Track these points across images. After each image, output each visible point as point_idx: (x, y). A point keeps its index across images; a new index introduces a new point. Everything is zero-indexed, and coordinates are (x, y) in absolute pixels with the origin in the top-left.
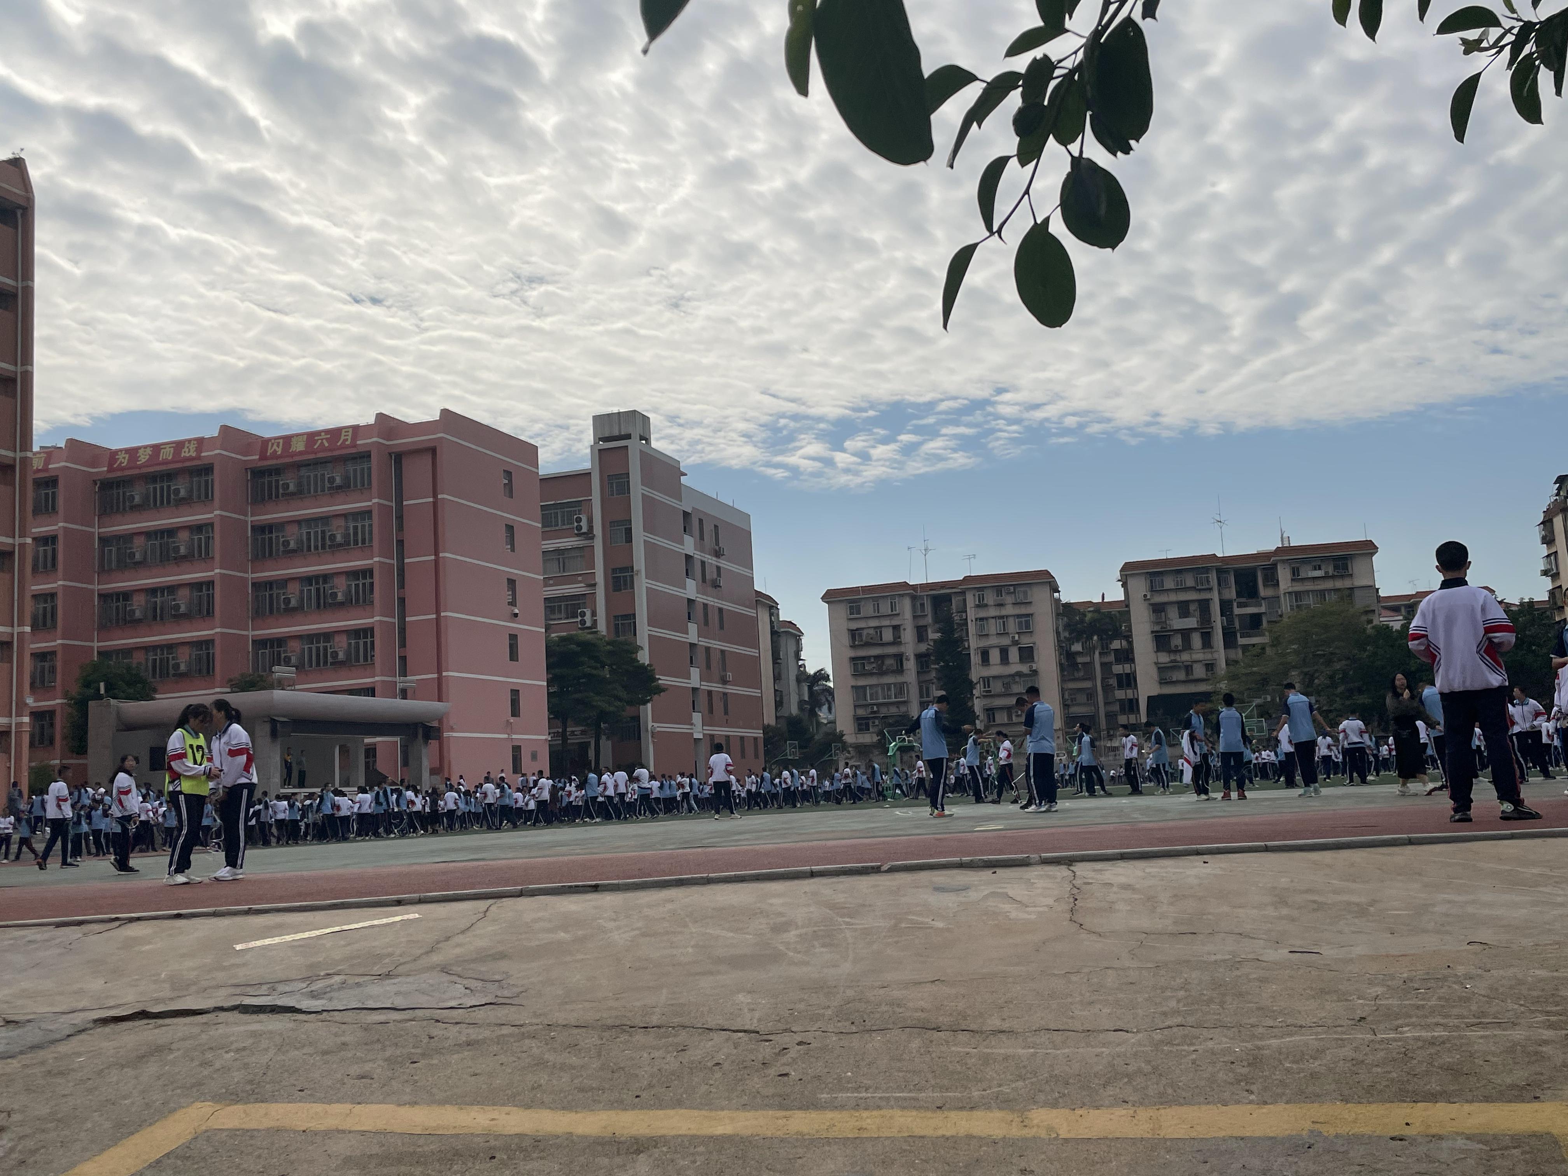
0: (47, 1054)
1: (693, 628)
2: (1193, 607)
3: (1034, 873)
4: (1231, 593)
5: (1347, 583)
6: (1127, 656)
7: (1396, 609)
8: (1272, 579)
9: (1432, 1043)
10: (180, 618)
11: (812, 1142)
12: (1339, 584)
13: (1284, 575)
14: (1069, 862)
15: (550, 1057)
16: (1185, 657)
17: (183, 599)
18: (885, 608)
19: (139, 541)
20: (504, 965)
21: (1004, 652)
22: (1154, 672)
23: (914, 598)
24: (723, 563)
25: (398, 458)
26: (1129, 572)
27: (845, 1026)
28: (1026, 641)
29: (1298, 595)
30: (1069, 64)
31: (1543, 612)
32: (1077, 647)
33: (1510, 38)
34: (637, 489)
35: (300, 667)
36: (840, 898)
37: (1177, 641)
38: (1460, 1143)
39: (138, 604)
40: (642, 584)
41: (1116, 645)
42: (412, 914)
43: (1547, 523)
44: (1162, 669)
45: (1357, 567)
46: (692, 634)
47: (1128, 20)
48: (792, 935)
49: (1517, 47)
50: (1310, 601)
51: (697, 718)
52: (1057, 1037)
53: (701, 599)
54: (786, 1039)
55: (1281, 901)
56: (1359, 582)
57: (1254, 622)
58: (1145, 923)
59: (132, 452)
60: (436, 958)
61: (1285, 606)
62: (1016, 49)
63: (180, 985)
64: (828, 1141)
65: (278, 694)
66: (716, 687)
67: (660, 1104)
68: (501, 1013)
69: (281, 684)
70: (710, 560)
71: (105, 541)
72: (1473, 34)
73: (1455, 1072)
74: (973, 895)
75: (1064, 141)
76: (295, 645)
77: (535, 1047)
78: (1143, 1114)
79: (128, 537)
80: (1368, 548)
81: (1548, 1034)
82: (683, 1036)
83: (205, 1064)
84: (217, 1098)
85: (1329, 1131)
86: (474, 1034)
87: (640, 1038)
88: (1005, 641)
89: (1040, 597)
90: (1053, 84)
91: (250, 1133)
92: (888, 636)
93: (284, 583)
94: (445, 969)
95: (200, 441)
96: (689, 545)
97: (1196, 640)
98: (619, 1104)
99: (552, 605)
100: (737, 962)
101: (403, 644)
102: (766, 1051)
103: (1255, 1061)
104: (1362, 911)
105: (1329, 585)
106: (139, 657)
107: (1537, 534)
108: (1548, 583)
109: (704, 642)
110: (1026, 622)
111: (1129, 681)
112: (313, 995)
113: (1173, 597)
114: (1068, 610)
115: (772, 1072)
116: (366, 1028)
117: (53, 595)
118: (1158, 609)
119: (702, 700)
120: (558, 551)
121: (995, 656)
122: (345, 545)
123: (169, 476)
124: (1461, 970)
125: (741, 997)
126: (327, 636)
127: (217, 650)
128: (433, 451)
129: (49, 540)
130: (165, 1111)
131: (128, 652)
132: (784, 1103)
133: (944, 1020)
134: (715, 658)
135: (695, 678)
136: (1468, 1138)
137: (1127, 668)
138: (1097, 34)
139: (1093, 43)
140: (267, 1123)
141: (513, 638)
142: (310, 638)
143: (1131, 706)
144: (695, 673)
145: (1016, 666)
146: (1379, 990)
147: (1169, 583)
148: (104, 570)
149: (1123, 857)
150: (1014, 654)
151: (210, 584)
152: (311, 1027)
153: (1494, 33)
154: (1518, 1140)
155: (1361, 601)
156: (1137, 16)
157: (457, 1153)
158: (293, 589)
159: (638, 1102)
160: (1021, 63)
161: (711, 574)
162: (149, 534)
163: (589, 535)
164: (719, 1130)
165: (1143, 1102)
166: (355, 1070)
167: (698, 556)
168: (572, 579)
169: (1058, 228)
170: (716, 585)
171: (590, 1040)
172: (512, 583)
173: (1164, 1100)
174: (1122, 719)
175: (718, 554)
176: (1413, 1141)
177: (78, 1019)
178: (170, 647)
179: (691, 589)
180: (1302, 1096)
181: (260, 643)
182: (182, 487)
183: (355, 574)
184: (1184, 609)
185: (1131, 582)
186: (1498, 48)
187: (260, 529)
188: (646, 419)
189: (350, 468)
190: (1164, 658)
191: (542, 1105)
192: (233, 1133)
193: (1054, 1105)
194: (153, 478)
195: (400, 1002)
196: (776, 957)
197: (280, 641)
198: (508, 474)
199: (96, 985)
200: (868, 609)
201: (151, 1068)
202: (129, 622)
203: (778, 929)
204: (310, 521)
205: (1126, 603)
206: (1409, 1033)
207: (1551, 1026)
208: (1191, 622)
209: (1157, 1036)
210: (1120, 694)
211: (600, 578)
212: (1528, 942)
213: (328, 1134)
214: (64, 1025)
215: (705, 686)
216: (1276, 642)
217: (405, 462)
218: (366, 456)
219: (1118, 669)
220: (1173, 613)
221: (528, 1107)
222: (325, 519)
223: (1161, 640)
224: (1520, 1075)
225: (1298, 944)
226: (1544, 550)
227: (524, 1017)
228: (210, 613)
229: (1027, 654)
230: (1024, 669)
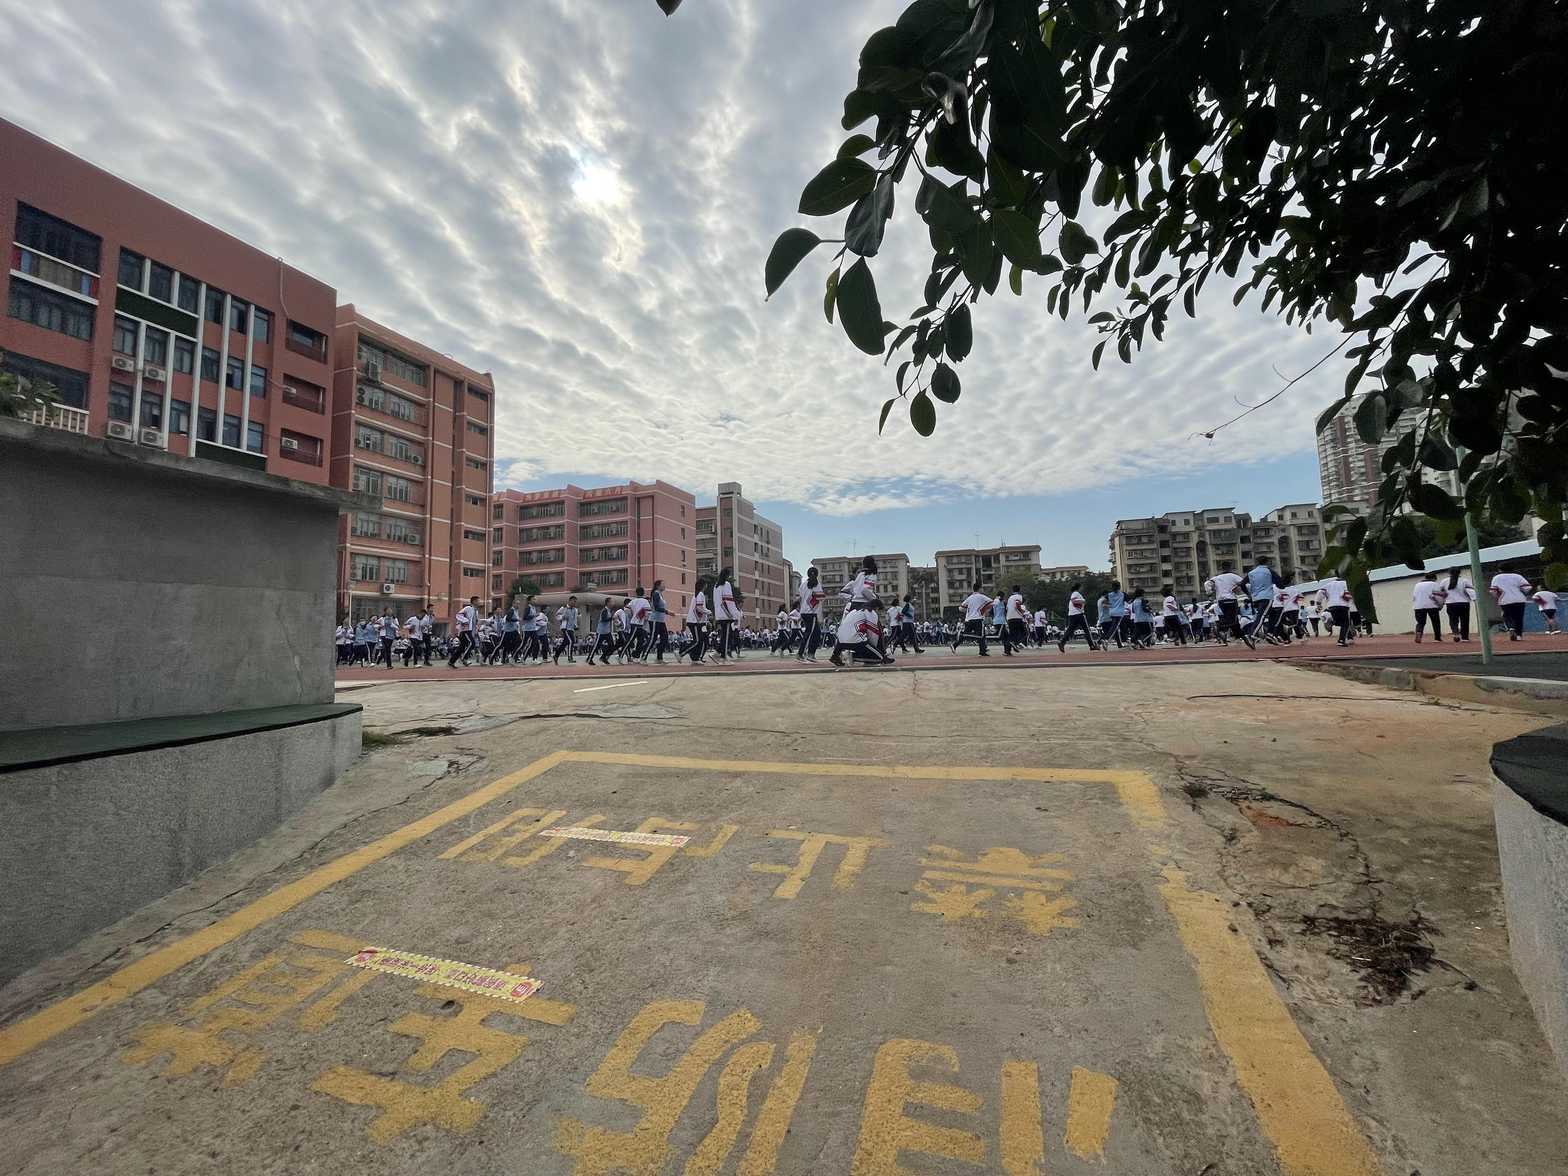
0: (502, 730)
1: (757, 573)
2: (964, 571)
3: (898, 674)
4: (981, 565)
5: (1028, 563)
6: (936, 590)
7: (1048, 574)
8: (997, 560)
9: (1062, 745)
10: (551, 562)
11: (806, 776)
12: (1025, 563)
13: (1002, 558)
14: (913, 670)
15: (702, 740)
16: (960, 591)
17: (552, 554)
18: (837, 568)
19: (535, 531)
20: (681, 703)
21: (886, 587)
22: (947, 597)
23: (849, 564)
24: (770, 546)
25: (638, 500)
26: (939, 555)
27: (821, 732)
28: (895, 583)
29: (1008, 567)
30: (938, 323)
31: (1108, 578)
32: (916, 586)
33: (1119, 326)
34: (736, 515)
35: (598, 584)
36: (819, 682)
37: (957, 584)
38: (1073, 785)
39: (534, 556)
40: (737, 554)
41: (932, 585)
42: (644, 681)
43: (1112, 540)
44: (950, 596)
45: (1033, 556)
46: (757, 576)
47: (964, 305)
48: (798, 696)
49: (1122, 329)
50: (1012, 570)
51: (758, 610)
52: (909, 739)
53: (761, 561)
54: (796, 736)
55: (1000, 688)
56: (1033, 562)
57: (989, 578)
58: (944, 695)
59: (533, 495)
60: (654, 699)
61: (1002, 571)
62: (915, 316)
63: (553, 705)
64: (814, 776)
65: (589, 594)
66: (766, 598)
67: (745, 759)
68: (680, 722)
69: (590, 591)
70: (765, 545)
71: (521, 530)
72: (1103, 324)
73: (1071, 757)
74: (873, 682)
75: (934, 356)
76: (596, 575)
77: (695, 735)
78: (943, 769)
79: (531, 529)
80: (1037, 548)
81: (1110, 743)
82: (754, 733)
83: (563, 736)
84: (568, 749)
85: (1019, 778)
86: (670, 728)
87: (737, 733)
88: (887, 582)
89: (901, 566)
90: (930, 331)
91: (582, 763)
92: (838, 579)
93: (592, 549)
94: (658, 703)
95: (560, 491)
96: (756, 539)
97: (965, 584)
98: (728, 758)
99: (699, 562)
100: (775, 705)
101: (639, 576)
102: (788, 740)
103: (989, 750)
104: (1034, 693)
105: (1021, 563)
106: (534, 578)
107: (1108, 544)
108: (1111, 565)
109: (761, 579)
110: (895, 575)
111: (936, 600)
112: (606, 711)
113: (956, 566)
114: (912, 571)
115: (791, 748)
116: (627, 725)
117: (501, 552)
118: (950, 571)
119: (760, 602)
120: (703, 540)
121: (882, 588)
122: (616, 535)
123: (547, 505)
124: (1074, 717)
125: (779, 719)
126: (609, 572)
127: (565, 576)
128: (653, 497)
129: (500, 530)
130: (548, 753)
131: (530, 575)
132: (795, 760)
133: (862, 731)
134: (766, 586)
135: (757, 594)
136: (1078, 783)
137: (936, 595)
138: (950, 309)
139: (948, 314)
140: (588, 760)
141: (683, 575)
142: (603, 572)
143: (937, 611)
144: (757, 591)
145: (890, 593)
146: (1040, 724)
147: (955, 560)
148: (521, 542)
149: (935, 669)
150: (890, 588)
151: (563, 549)
152: (604, 723)
153: (1112, 323)
154: (1096, 784)
155: (1033, 570)
156: (968, 303)
157: (664, 774)
158: (596, 552)
159: (736, 757)
160: (917, 322)
161: (765, 551)
162: (539, 528)
163: (715, 533)
164: (769, 770)
165: (943, 764)
166: (622, 741)
167: (760, 543)
168: (708, 552)
169: (930, 395)
170: (767, 556)
171: (717, 733)
172: (683, 552)
173: (950, 764)
174: (933, 616)
175: (768, 543)
176: (1053, 783)
177: (513, 716)
178: (547, 574)
179: (757, 557)
180: (1009, 765)
181: (582, 574)
182: (552, 509)
183: (620, 547)
184: (960, 571)
185: (940, 560)
186: (1114, 329)
187: (583, 527)
188: (740, 486)
189: (620, 503)
190: (951, 591)
191: (698, 757)
192: (576, 763)
193: (907, 765)
194: (541, 505)
195: (639, 715)
196: (793, 704)
197: (590, 573)
198: (683, 507)
199: (520, 704)
200: (829, 567)
201: (542, 737)
202: (531, 563)
203: (795, 693)
204: (603, 525)
205: (937, 568)
206: (1053, 741)
207: (1111, 740)
208: (963, 577)
209: (949, 739)
210: (933, 606)
211: (719, 552)
212: (1101, 707)
213: (613, 765)
214: (508, 718)
215: (762, 597)
216: (997, 586)
217: (642, 501)
218: (625, 498)
219: (932, 595)
220: (956, 573)
221: (691, 757)
222: (608, 524)
223: (951, 584)
224: (1098, 759)
225: (1007, 705)
226: (1110, 551)
227: (689, 723)
228: (563, 560)
229: (895, 588)
230: (894, 594)
